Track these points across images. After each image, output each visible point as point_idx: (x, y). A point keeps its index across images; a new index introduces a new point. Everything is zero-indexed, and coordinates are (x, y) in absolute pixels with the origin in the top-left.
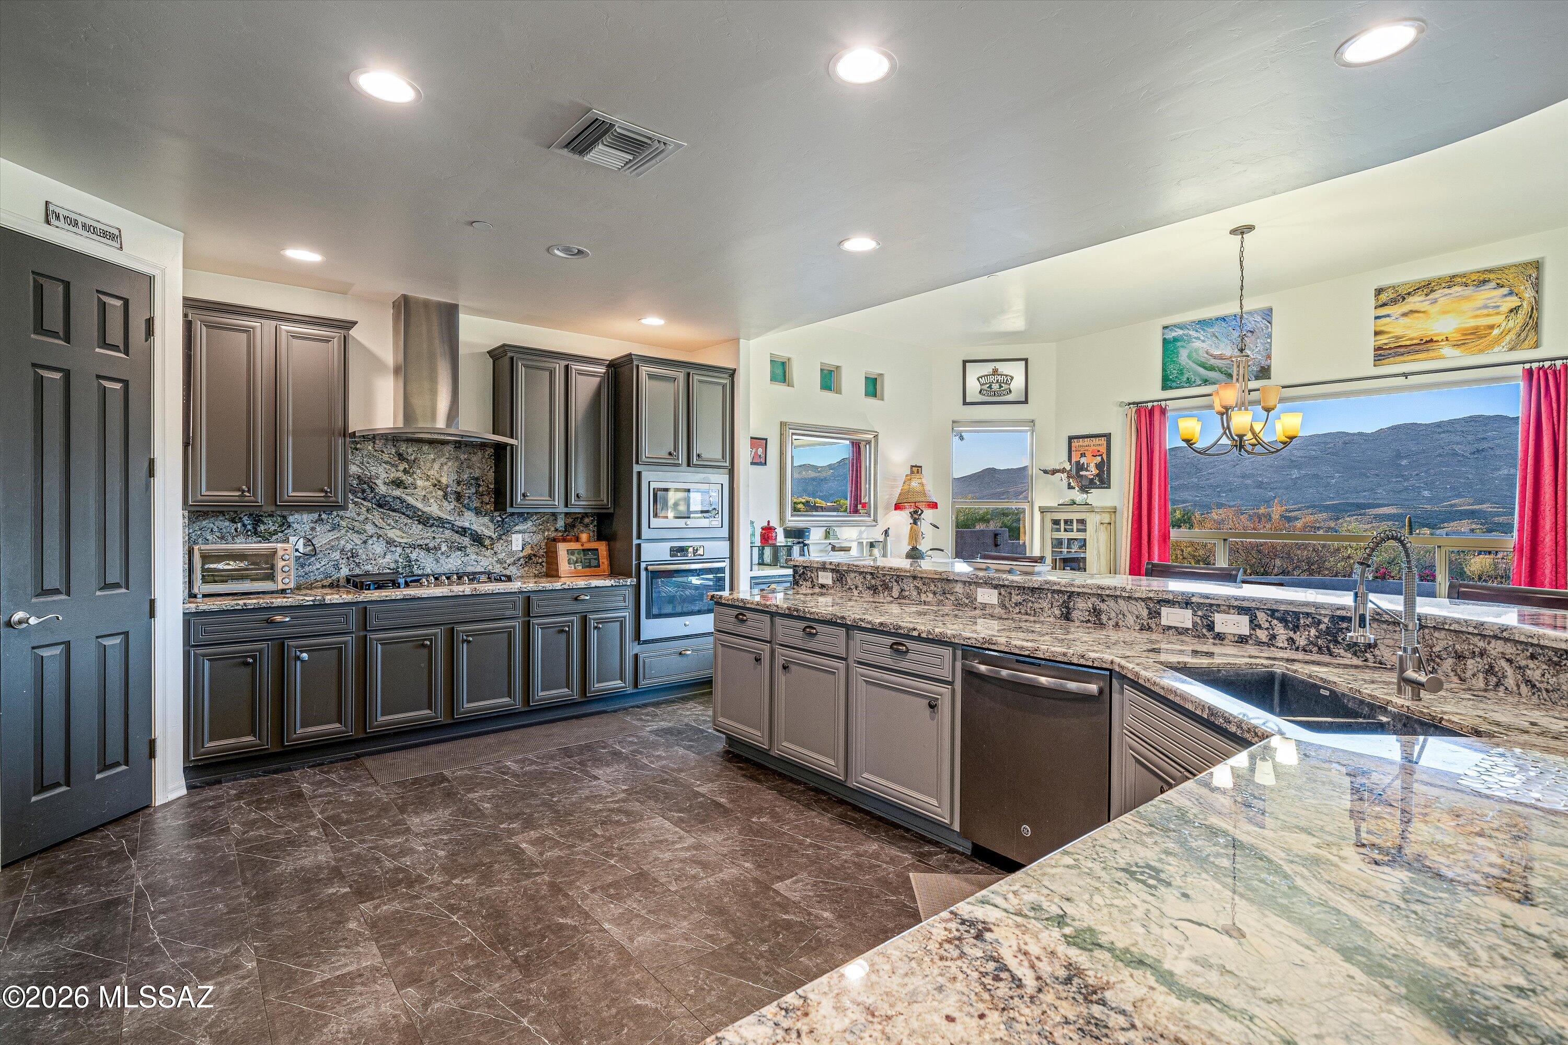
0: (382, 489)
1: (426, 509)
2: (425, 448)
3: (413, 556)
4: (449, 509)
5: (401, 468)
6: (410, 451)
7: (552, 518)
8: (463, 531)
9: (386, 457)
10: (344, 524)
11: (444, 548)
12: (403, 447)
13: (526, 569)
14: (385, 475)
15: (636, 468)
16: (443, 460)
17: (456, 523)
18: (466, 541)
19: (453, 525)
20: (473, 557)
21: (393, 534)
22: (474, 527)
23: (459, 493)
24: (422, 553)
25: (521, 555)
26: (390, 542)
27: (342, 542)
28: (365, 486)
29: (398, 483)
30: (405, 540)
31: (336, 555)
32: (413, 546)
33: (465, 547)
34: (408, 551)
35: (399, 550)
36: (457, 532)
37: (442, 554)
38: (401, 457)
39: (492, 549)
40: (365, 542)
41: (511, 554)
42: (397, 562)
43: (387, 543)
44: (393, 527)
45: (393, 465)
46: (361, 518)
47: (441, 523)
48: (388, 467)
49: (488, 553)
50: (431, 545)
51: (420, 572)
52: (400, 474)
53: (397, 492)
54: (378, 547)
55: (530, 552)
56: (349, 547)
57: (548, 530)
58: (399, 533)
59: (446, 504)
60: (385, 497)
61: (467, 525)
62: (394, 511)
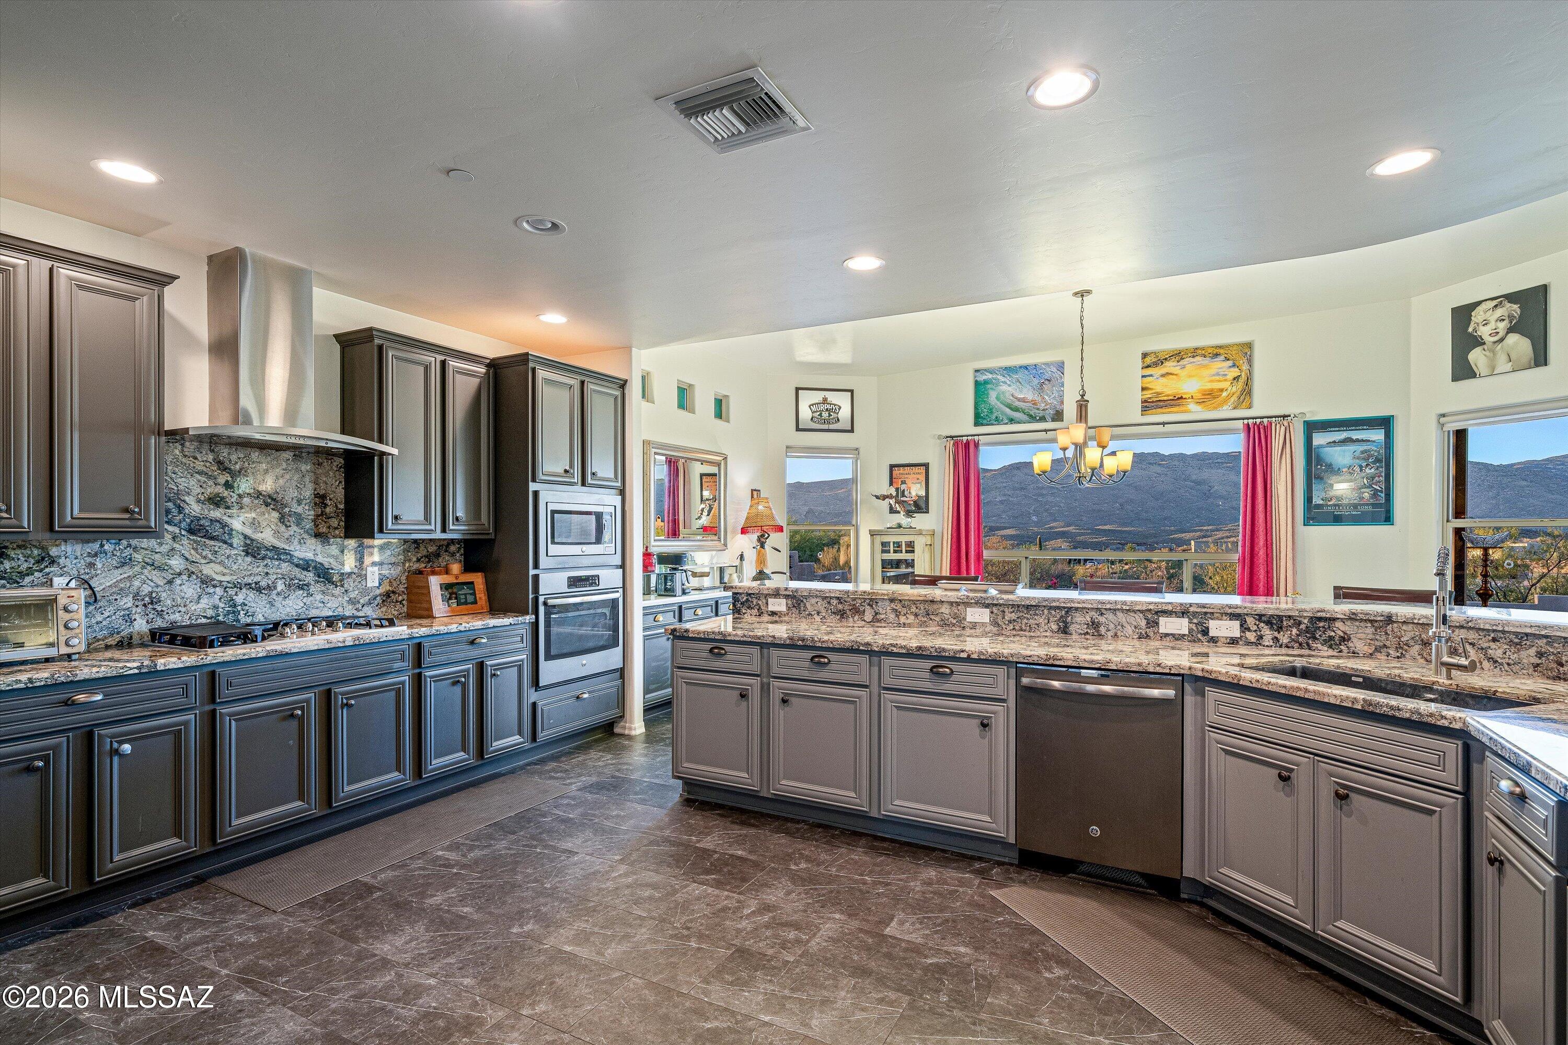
0: (194, 508)
1: (258, 536)
2: (255, 455)
3: (239, 599)
4: (286, 535)
5: (222, 479)
6: (234, 458)
7: (413, 546)
8: (305, 566)
9: (199, 466)
10: (138, 557)
11: (280, 586)
12: (224, 452)
13: (384, 609)
14: (199, 490)
15: (533, 487)
16: (279, 471)
17: (296, 554)
18: (310, 577)
19: (292, 556)
20: (319, 597)
21: (209, 570)
22: (320, 559)
23: (300, 515)
24: (252, 595)
25: (378, 592)
26: (206, 582)
27: (137, 583)
28: (170, 505)
29: (216, 501)
30: (227, 578)
31: (127, 602)
32: (239, 586)
33: (308, 585)
34: (231, 592)
35: (219, 591)
36: (297, 566)
37: (278, 594)
38: (222, 466)
39: (342, 586)
40: (170, 582)
41: (365, 591)
42: (216, 607)
43: (202, 582)
44: (211, 561)
45: (210, 477)
46: (164, 549)
47: (278, 553)
48: (203, 479)
49: (337, 591)
50: (263, 584)
51: (249, 620)
52: (220, 489)
53: (217, 514)
54: (189, 589)
55: (388, 588)
56: (146, 589)
57: (410, 560)
58: (219, 568)
59: (283, 528)
60: (199, 519)
61: (310, 555)
62: (212, 538)
